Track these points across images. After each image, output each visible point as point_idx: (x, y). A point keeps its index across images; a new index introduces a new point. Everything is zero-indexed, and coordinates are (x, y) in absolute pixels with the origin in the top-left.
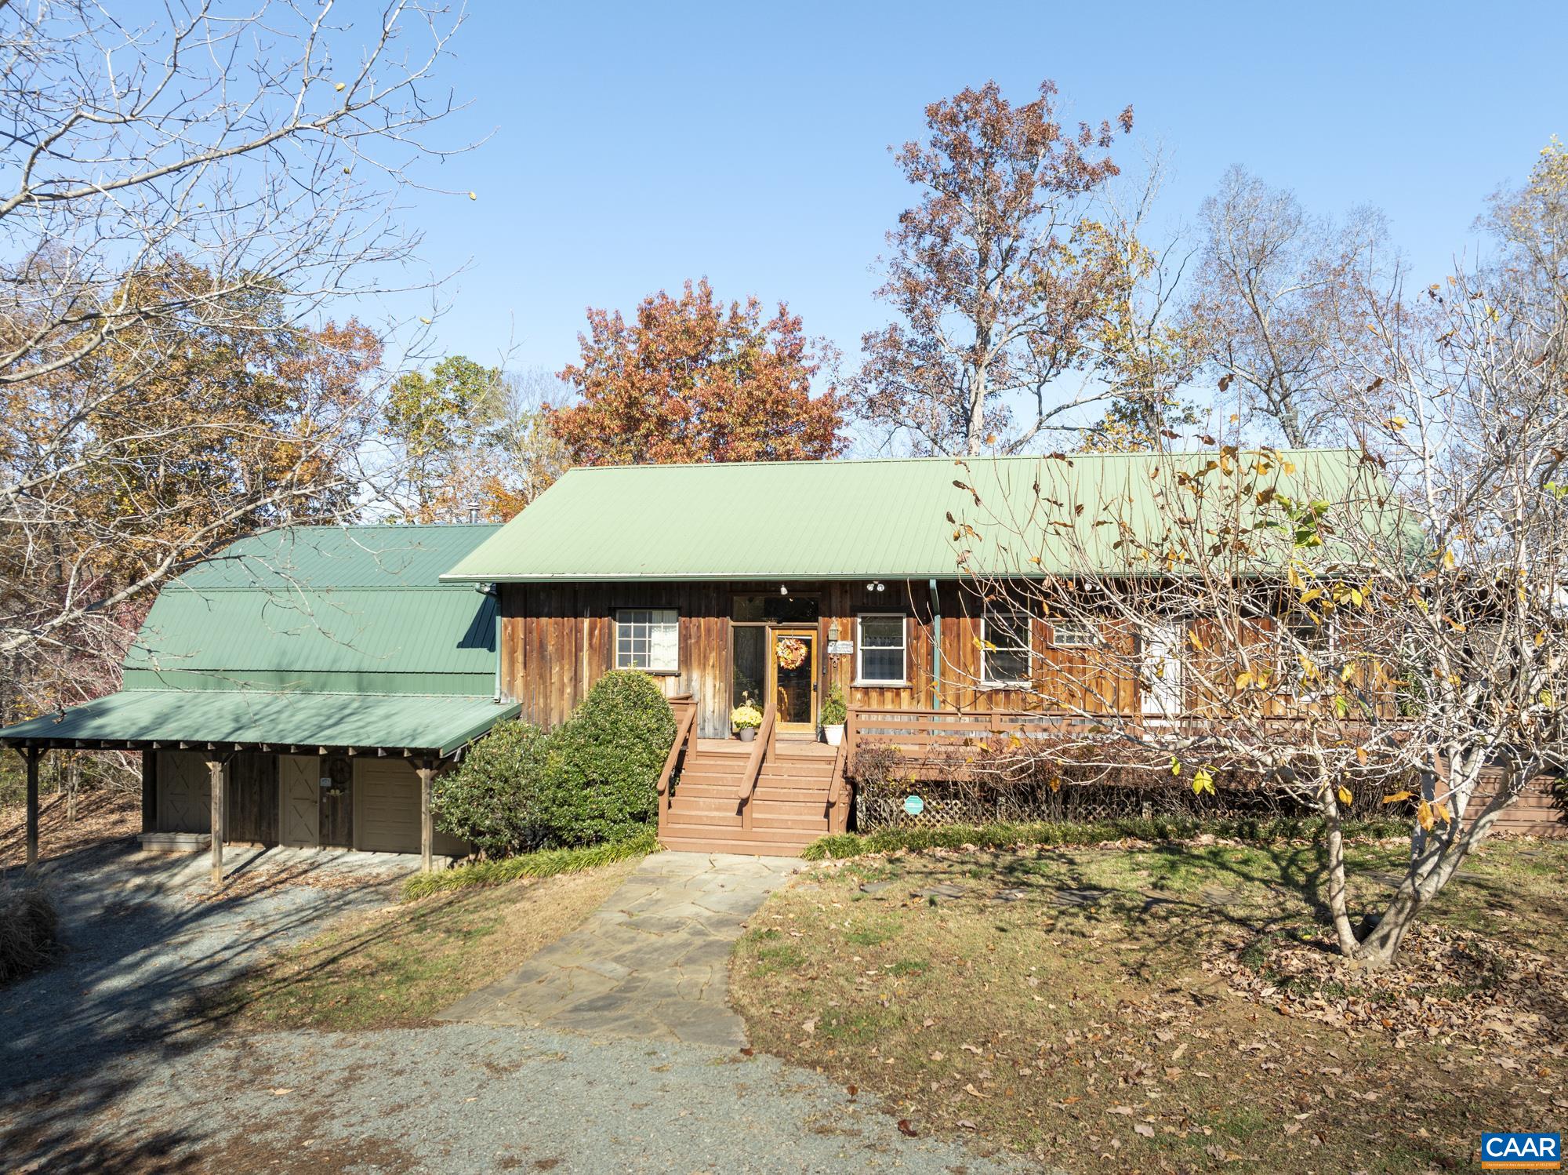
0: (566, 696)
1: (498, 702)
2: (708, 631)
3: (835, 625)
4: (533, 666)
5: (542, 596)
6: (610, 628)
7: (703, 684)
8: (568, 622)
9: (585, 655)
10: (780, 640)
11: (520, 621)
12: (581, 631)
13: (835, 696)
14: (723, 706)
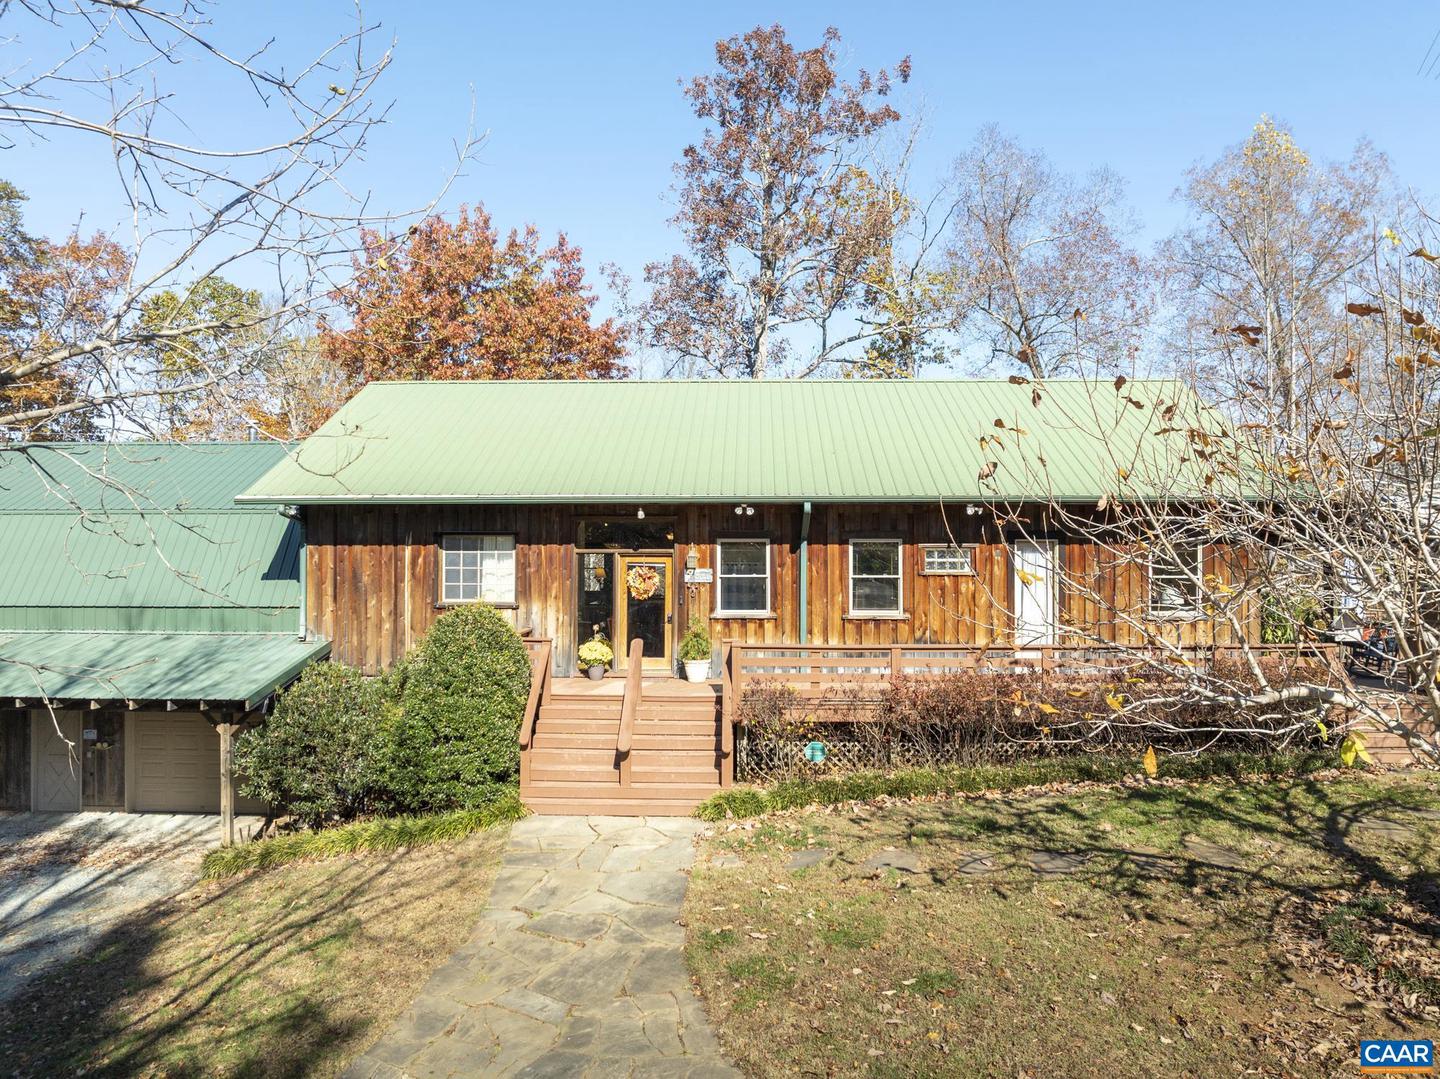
0: (384, 632)
1: (303, 640)
2: (550, 559)
3: (693, 552)
4: (345, 599)
5: (356, 520)
6: (436, 556)
7: (545, 617)
8: (387, 550)
9: (407, 586)
10: (630, 568)
11: (329, 549)
12: (402, 559)
13: (695, 628)
14: (567, 642)
